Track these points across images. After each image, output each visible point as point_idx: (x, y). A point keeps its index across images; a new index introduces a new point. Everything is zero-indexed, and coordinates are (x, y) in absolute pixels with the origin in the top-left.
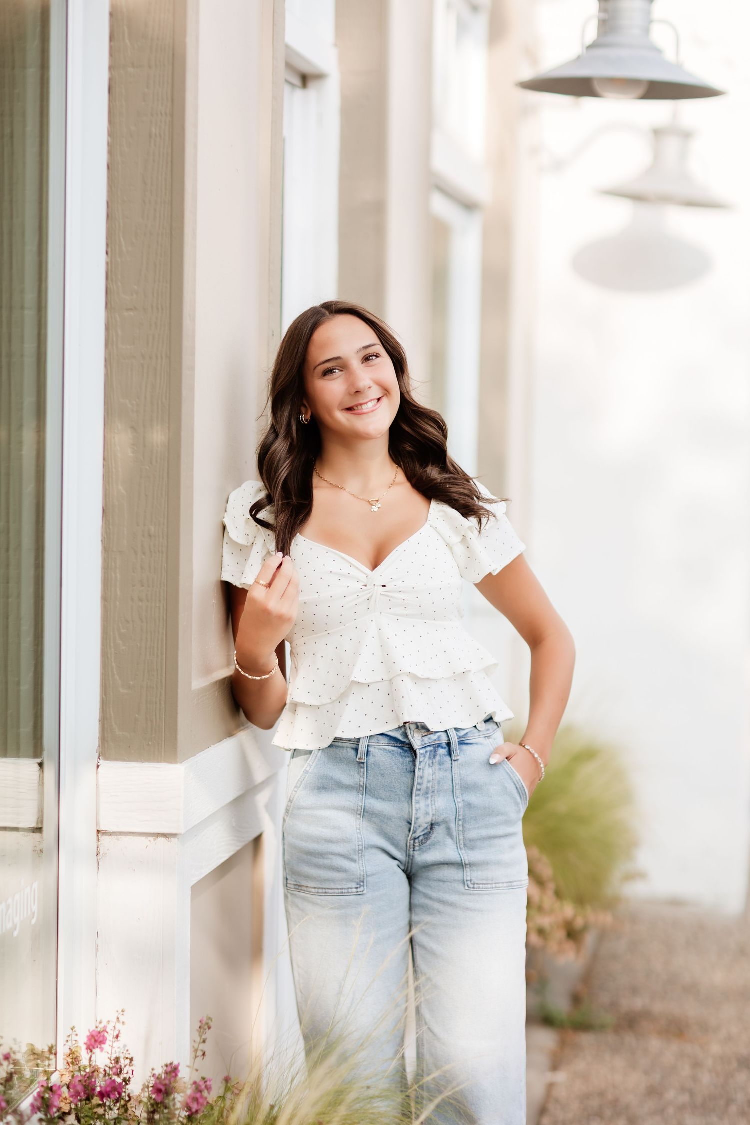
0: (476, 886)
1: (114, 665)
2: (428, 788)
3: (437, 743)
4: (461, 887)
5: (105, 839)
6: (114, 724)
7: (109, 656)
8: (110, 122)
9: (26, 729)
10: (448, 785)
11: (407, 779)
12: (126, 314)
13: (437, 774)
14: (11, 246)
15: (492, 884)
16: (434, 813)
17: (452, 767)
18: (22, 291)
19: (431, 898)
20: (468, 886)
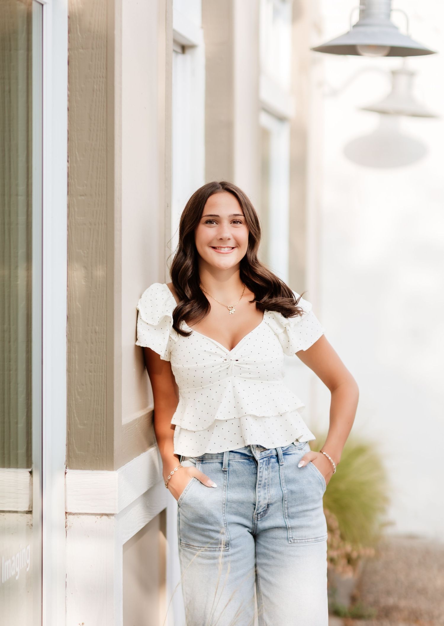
0: (295, 541)
1: (75, 411)
2: (265, 483)
3: (270, 455)
4: (286, 542)
5: (70, 517)
6: (75, 447)
7: (72, 405)
8: (69, 82)
9: (22, 451)
10: (277, 480)
11: (252, 479)
12: (80, 198)
13: (271, 474)
14: (10, 157)
15: (305, 539)
16: (269, 498)
17: (279, 469)
18: (17, 185)
19: (268, 549)
20: (290, 541)
